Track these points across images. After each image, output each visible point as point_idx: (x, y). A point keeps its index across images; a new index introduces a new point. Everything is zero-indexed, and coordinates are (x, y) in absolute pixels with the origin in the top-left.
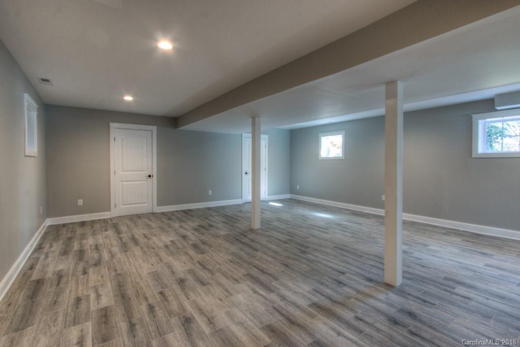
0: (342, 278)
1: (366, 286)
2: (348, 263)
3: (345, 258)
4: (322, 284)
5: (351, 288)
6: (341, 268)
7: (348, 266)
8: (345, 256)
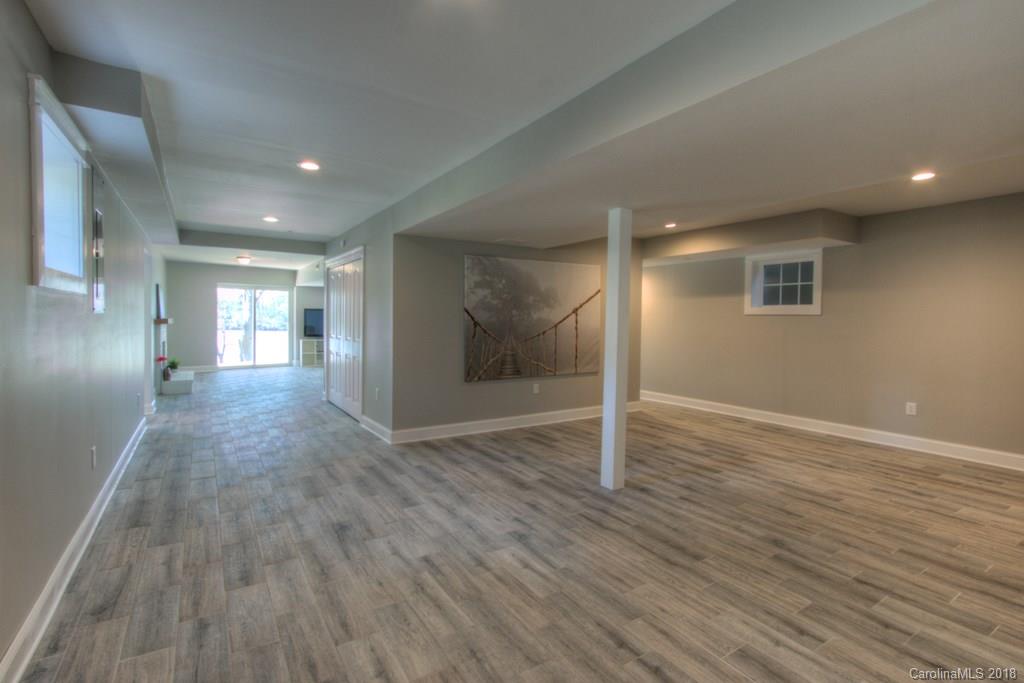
0: (685, 493)
1: (652, 484)
2: (672, 514)
3: (675, 525)
4: (713, 487)
5: (673, 483)
6: (686, 505)
7: (673, 509)
8: (675, 530)
